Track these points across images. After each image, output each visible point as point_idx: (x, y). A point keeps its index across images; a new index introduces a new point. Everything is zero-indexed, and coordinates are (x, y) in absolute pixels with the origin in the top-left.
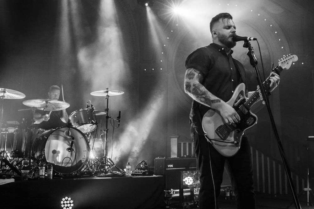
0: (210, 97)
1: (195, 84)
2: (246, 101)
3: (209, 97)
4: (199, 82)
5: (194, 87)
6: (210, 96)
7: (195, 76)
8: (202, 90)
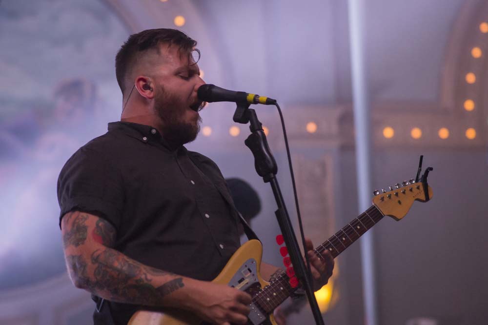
0: (150, 280)
1: (95, 255)
2: (262, 288)
3: (146, 279)
4: (104, 244)
5: (96, 265)
6: (149, 277)
7: (90, 231)
8: (119, 267)
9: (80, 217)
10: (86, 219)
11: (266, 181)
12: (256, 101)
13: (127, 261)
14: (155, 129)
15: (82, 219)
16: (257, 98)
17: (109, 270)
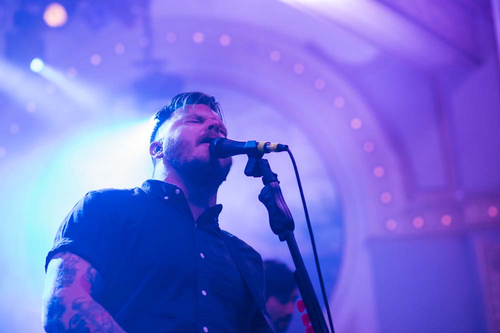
1: (79, 301)
4: (91, 295)
5: (76, 312)
7: (79, 275)
8: (101, 323)
9: (71, 259)
10: (76, 262)
11: (282, 240)
12: (267, 150)
13: (112, 322)
14: (179, 188)
15: (72, 262)
16: (267, 146)
17: (87, 321)
